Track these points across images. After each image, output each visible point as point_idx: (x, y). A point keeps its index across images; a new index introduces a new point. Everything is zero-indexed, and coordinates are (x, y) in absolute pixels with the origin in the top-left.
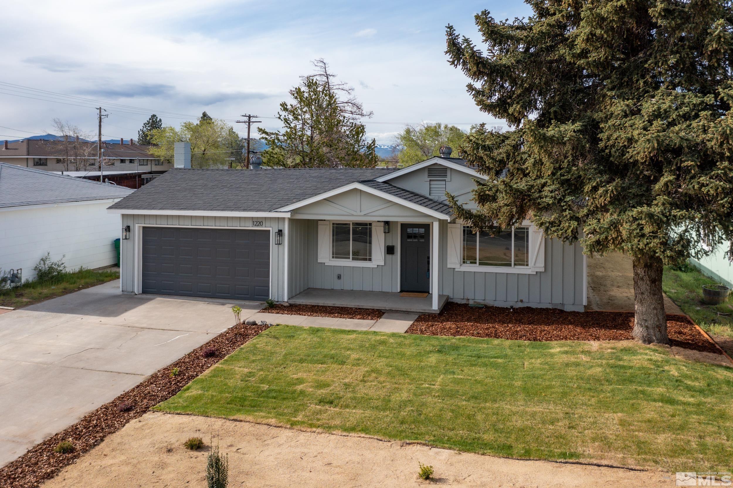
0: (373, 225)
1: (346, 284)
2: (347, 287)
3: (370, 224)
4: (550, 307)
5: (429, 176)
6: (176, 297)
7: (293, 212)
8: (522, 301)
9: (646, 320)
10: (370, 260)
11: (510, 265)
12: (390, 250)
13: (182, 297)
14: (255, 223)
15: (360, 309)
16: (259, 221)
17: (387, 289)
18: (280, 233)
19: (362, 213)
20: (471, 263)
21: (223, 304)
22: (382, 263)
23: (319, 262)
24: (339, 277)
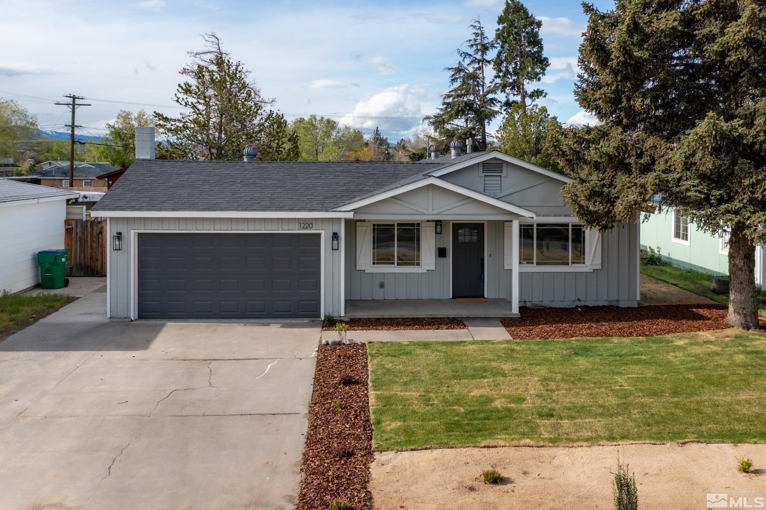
0: (422, 225)
1: (390, 294)
2: (391, 296)
3: (418, 225)
4: (606, 304)
5: (484, 171)
6: (191, 320)
7: (355, 211)
8: (579, 300)
9: (744, 309)
10: (418, 264)
11: (567, 264)
12: (441, 253)
14: (302, 225)
15: (432, 318)
16: (308, 223)
17: (436, 296)
18: (335, 236)
19: (435, 212)
20: (528, 263)
21: (267, 325)
22: (433, 268)
23: (358, 268)
24: (382, 286)
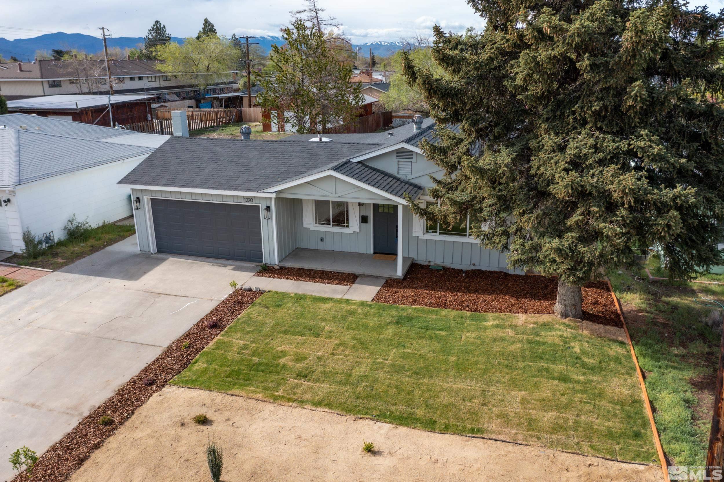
1: (328, 246)
2: (329, 248)
4: (497, 270)
5: (397, 157)
6: (186, 257)
7: (278, 192)
8: (474, 265)
9: (565, 300)
10: (348, 226)
11: (465, 235)
12: (364, 220)
13: (191, 257)
14: (246, 200)
15: (338, 272)
16: (250, 199)
17: (362, 250)
18: (268, 208)
19: (337, 195)
20: (433, 232)
21: (225, 266)
22: (358, 230)
23: (304, 226)
24: (322, 240)
